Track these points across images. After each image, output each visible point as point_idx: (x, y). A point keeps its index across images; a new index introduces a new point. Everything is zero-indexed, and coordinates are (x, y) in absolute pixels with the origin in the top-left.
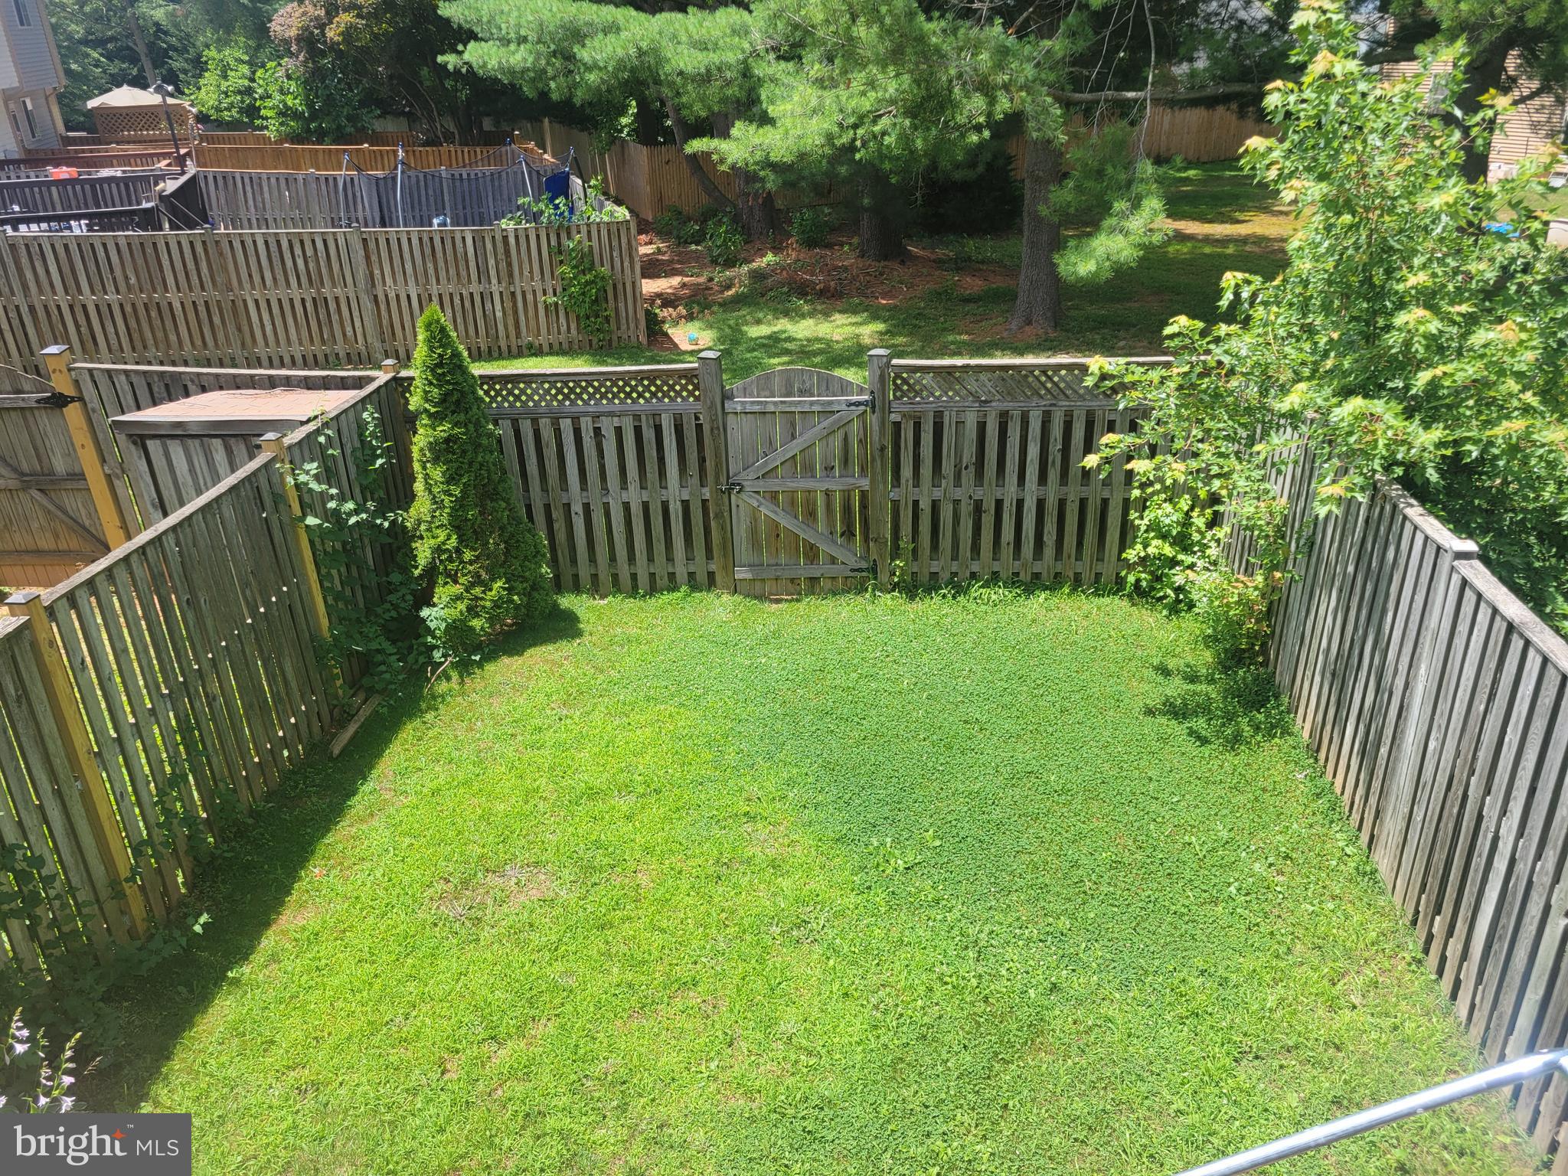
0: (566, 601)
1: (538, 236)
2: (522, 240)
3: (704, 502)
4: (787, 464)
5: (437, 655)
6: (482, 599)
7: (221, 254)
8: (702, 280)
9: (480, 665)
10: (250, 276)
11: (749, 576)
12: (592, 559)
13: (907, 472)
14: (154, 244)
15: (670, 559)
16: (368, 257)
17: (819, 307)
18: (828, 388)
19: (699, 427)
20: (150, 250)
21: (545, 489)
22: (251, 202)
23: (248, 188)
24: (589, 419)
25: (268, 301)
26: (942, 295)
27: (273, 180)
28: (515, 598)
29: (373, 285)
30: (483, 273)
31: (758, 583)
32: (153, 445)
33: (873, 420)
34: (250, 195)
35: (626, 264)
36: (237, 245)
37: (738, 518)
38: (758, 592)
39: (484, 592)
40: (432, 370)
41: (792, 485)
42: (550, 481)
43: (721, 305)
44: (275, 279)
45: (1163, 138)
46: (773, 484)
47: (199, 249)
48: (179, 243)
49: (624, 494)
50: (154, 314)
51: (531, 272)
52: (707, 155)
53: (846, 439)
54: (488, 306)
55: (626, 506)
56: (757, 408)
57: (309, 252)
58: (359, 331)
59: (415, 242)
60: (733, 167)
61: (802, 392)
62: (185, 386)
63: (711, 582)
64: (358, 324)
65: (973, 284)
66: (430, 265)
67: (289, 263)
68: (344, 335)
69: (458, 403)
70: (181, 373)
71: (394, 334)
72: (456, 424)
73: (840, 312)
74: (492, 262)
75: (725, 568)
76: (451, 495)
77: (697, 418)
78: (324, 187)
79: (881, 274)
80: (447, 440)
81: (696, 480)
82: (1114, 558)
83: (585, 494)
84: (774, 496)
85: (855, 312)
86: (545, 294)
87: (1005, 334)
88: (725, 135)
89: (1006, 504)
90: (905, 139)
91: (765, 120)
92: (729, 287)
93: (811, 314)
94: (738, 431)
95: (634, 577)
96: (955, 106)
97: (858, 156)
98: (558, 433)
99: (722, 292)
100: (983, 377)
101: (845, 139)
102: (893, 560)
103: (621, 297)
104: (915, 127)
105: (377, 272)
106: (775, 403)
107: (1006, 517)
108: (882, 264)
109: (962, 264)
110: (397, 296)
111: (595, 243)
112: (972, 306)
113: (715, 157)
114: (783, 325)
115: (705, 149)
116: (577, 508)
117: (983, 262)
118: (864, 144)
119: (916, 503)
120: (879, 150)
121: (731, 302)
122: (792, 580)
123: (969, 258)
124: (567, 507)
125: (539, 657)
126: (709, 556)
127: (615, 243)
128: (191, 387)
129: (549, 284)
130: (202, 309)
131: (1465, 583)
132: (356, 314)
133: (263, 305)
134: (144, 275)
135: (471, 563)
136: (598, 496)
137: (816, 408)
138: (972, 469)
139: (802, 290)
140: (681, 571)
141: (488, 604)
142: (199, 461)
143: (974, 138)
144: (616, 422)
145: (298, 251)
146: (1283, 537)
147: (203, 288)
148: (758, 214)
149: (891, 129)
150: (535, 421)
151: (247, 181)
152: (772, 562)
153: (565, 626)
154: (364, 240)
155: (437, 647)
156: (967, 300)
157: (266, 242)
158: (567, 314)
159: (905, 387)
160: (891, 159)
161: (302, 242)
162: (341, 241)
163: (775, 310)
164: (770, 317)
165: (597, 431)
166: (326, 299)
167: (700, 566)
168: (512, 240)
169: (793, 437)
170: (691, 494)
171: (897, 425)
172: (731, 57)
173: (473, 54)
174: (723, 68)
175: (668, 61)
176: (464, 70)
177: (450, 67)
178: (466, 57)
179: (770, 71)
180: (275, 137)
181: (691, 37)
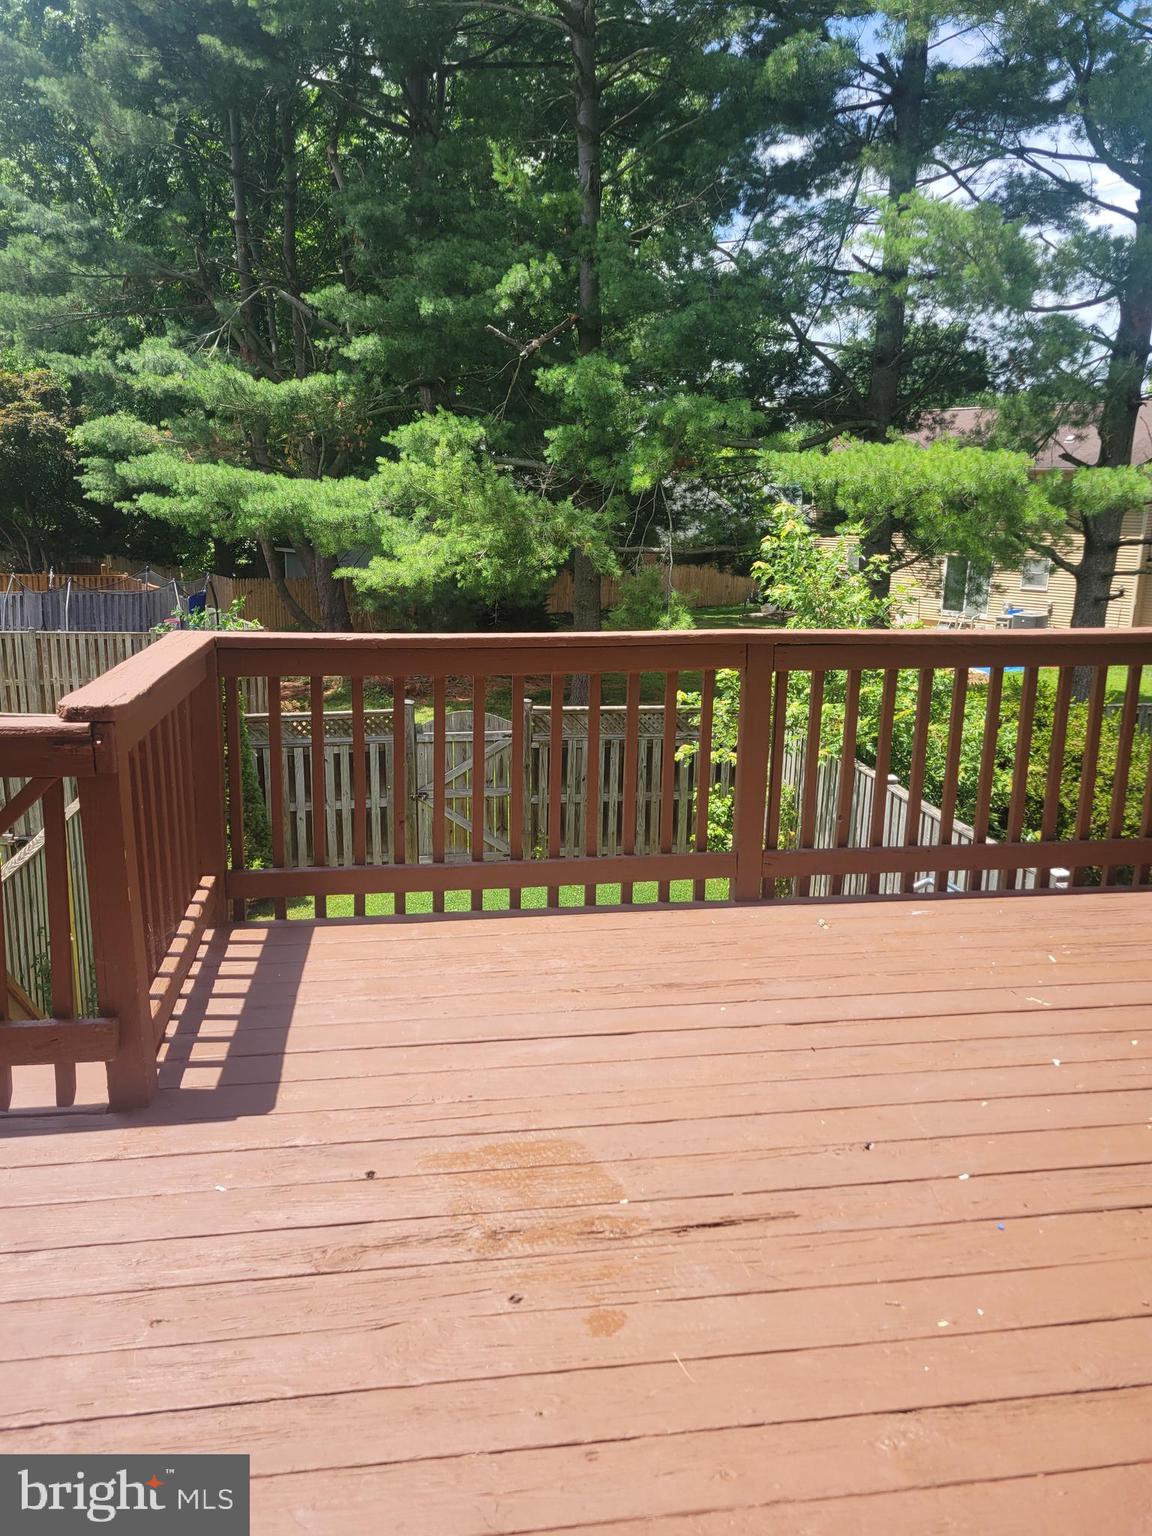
4: (461, 779)
8: (301, 685)
12: (310, 854)
13: (544, 783)
15: (371, 852)
16: (39, 656)
29: (41, 676)
37: (423, 819)
41: (464, 793)
42: (283, 795)
46: (450, 794)
49: (338, 804)
52: (349, 580)
53: (501, 760)
55: (339, 813)
59: (81, 643)
64: (24, 708)
66: (93, 663)
75: (412, 856)
81: (392, 792)
82: (684, 842)
83: (308, 804)
84: (450, 802)
88: (365, 566)
89: (611, 805)
90: (497, 574)
91: (390, 556)
94: (425, 756)
96: (532, 552)
97: (459, 585)
98: (291, 759)
101: (448, 573)
102: (533, 847)
104: (503, 566)
105: (45, 665)
106: (452, 736)
107: (611, 814)
113: (356, 581)
115: (349, 575)
116: (301, 816)
118: (463, 577)
120: (477, 581)
124: (294, 814)
131: (893, 794)
132: (23, 700)
140: (379, 861)
143: (545, 575)
144: (336, 750)
146: (793, 809)
149: (487, 568)
152: (448, 851)
154: (37, 640)
159: (542, 725)
160: (486, 587)
162: (16, 642)
167: (391, 857)
169: (464, 760)
170: (388, 802)
171: (536, 751)
172: (360, 513)
173: (146, 502)
174: (354, 520)
175: (312, 512)
176: (136, 514)
177: (125, 511)
178: (139, 504)
179: (389, 523)
181: (328, 496)
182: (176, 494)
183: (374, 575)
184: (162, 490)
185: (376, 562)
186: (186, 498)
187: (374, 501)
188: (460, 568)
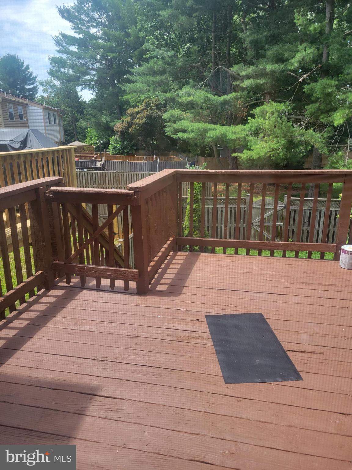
3: (244, 227)
7: (119, 177)
10: (124, 182)
13: (292, 223)
19: (245, 211)
20: (104, 175)
23: (113, 164)
24: (220, 208)
27: (118, 163)
33: (285, 210)
34: (113, 166)
36: (122, 175)
42: (210, 221)
47: (114, 175)
53: (278, 214)
60: (243, 160)
61: (269, 204)
77: (244, 209)
78: (129, 165)
79: (269, 189)
81: (242, 223)
88: (241, 152)
89: (315, 231)
90: (285, 154)
91: (250, 149)
96: (297, 147)
97: (272, 158)
101: (268, 155)
104: (287, 152)
108: (270, 186)
113: (238, 157)
115: (237, 155)
117: (296, 188)
118: (273, 156)
119: (293, 230)
120: (278, 157)
134: (102, 181)
136: (220, 225)
137: (272, 207)
138: (307, 223)
143: (302, 155)
145: (135, 177)
147: (114, 185)
149: (281, 153)
150: (208, 208)
157: (129, 175)
159: (292, 204)
160: (280, 159)
161: (136, 175)
165: (222, 210)
169: (266, 213)
171: (290, 212)
172: (242, 136)
173: (180, 135)
174: (239, 138)
175: (227, 136)
176: (177, 138)
178: (178, 135)
179: (251, 139)
180: (111, 154)
181: (232, 131)
182: (188, 132)
183: (244, 155)
184: (184, 131)
185: (245, 151)
186: (191, 133)
187: (246, 132)
188: (272, 153)
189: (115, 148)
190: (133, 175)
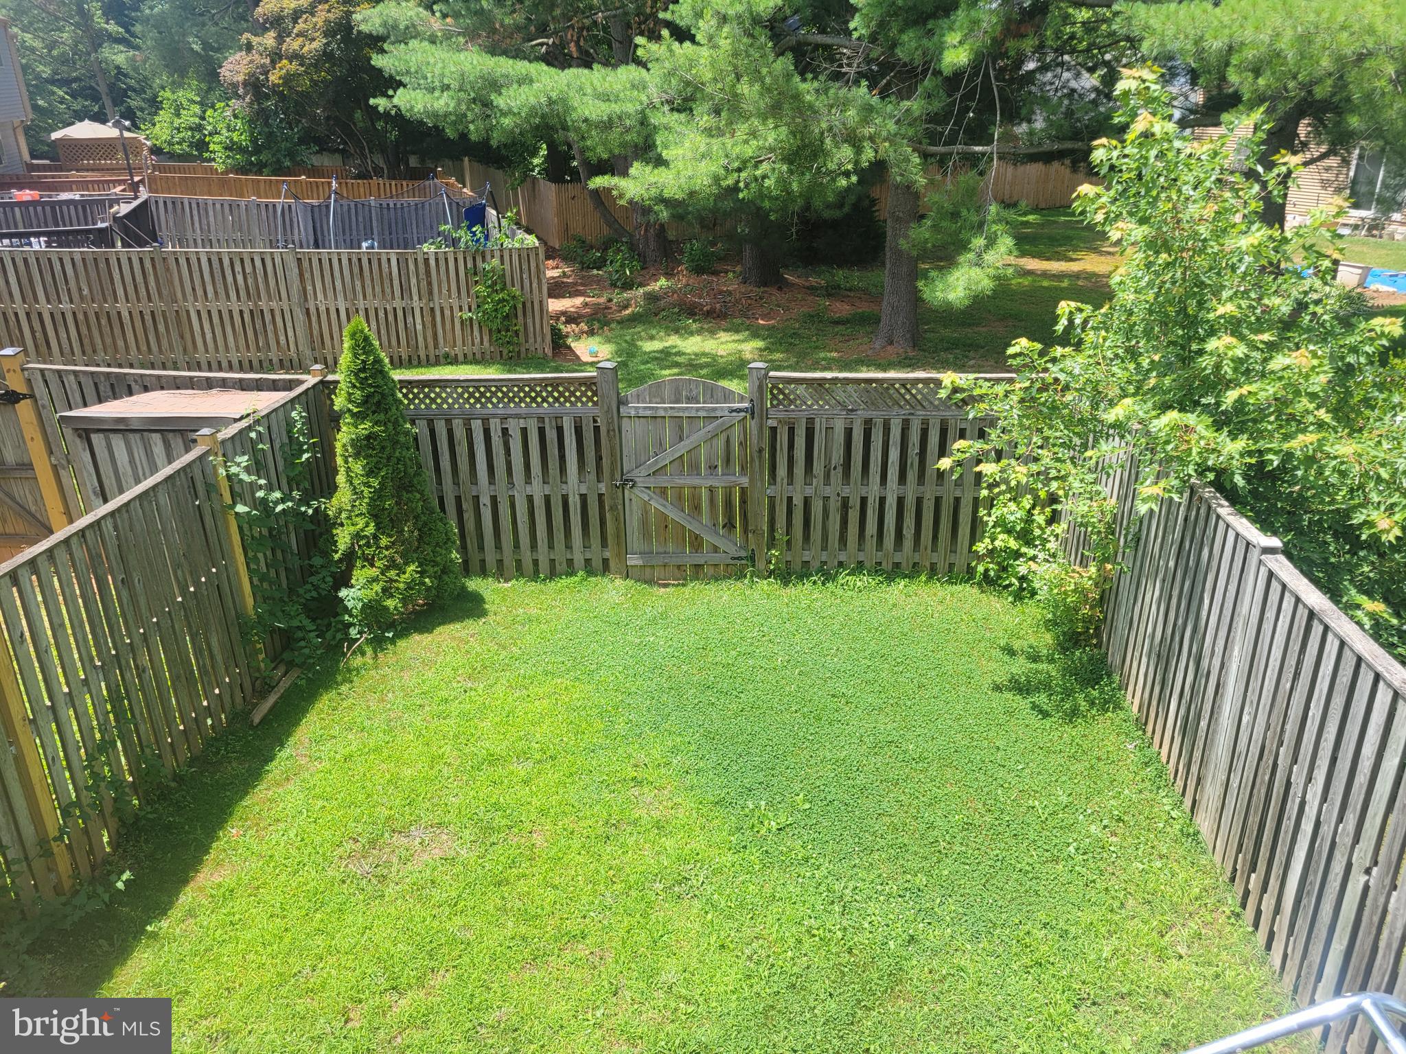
0: (474, 584)
1: (456, 259)
2: (442, 263)
3: (600, 496)
4: (676, 463)
5: (353, 632)
6: (396, 581)
7: (168, 269)
8: (602, 300)
9: (393, 641)
10: (194, 289)
11: (640, 563)
12: (498, 546)
13: (782, 471)
14: (107, 260)
15: (569, 547)
16: (301, 275)
17: (706, 326)
18: (712, 396)
21: (456, 483)
22: (197, 225)
23: (195, 212)
24: (498, 421)
25: (209, 311)
26: (815, 318)
27: (218, 206)
28: (427, 580)
29: (306, 300)
30: (405, 291)
31: (648, 570)
32: (96, 439)
33: (752, 425)
34: (196, 218)
35: (535, 285)
36: (183, 261)
37: (631, 510)
38: (647, 577)
39: (398, 575)
40: (356, 375)
41: (679, 481)
43: (619, 322)
44: (216, 292)
45: (1007, 187)
46: (662, 481)
48: (130, 259)
49: (528, 488)
50: (104, 322)
51: (449, 290)
52: (608, 190)
53: (728, 441)
54: (410, 319)
55: (530, 499)
56: (648, 413)
57: (249, 269)
58: (291, 340)
59: (345, 262)
60: (631, 202)
61: (690, 400)
62: (129, 386)
63: (606, 568)
64: (290, 333)
65: (842, 309)
66: (358, 283)
67: (230, 279)
68: (278, 343)
69: (379, 403)
70: (125, 374)
71: (323, 343)
72: (376, 423)
73: (724, 330)
74: (414, 281)
75: (618, 555)
76: (370, 487)
79: (761, 298)
80: (368, 437)
81: (593, 476)
82: (965, 550)
83: (492, 487)
84: (663, 491)
85: (737, 331)
86: (461, 310)
87: (869, 353)
88: (624, 173)
89: (870, 501)
90: (783, 182)
91: (660, 162)
92: (626, 307)
93: (699, 332)
94: (632, 433)
95: (536, 562)
96: (827, 154)
97: (741, 196)
98: (469, 432)
99: (620, 311)
100: (850, 387)
101: (730, 182)
102: (769, 549)
103: (529, 313)
104: (791, 172)
105: (309, 288)
106: (665, 409)
107: (870, 512)
108: (762, 289)
109: (832, 291)
110: (327, 309)
111: (507, 266)
112: (841, 327)
113: (614, 193)
114: (674, 341)
115: (606, 185)
116: (485, 500)
117: (850, 290)
118: (747, 185)
119: (790, 499)
120: (760, 190)
121: (628, 320)
122: (679, 567)
123: (839, 287)
124: (476, 498)
125: (447, 635)
126: (604, 544)
127: (525, 267)
128: (135, 387)
129: (465, 301)
130: (148, 318)
131: (1271, 574)
132: (289, 324)
133: (204, 316)
135: (387, 548)
136: (505, 489)
137: (702, 414)
138: (840, 469)
139: (691, 311)
140: (578, 558)
141: (402, 586)
142: (139, 453)
143: (843, 182)
144: (522, 423)
145: (238, 268)
146: (1113, 533)
147: (150, 300)
148: (652, 245)
149: (771, 174)
150: (448, 422)
151: (194, 206)
152: (661, 550)
153: (472, 607)
154: (299, 260)
155: (353, 625)
156: (837, 323)
157: (209, 260)
158: (480, 327)
159: (781, 397)
160: (771, 198)
161: (242, 261)
162: (278, 260)
163: (667, 328)
164: (662, 334)
165: (505, 431)
166: (262, 311)
167: (596, 553)
168: (432, 262)
169: (681, 439)
170: (589, 488)
171: (774, 430)
172: (630, 108)
173: (401, 99)
174: (623, 117)
175: (575, 109)
176: (393, 112)
177: (381, 109)
178: (396, 101)
179: (665, 120)
180: (221, 168)
181: (595, 89)
183: (633, 185)
187: (651, 95)
188: (742, 176)
189: (230, 147)
190: (226, 262)
